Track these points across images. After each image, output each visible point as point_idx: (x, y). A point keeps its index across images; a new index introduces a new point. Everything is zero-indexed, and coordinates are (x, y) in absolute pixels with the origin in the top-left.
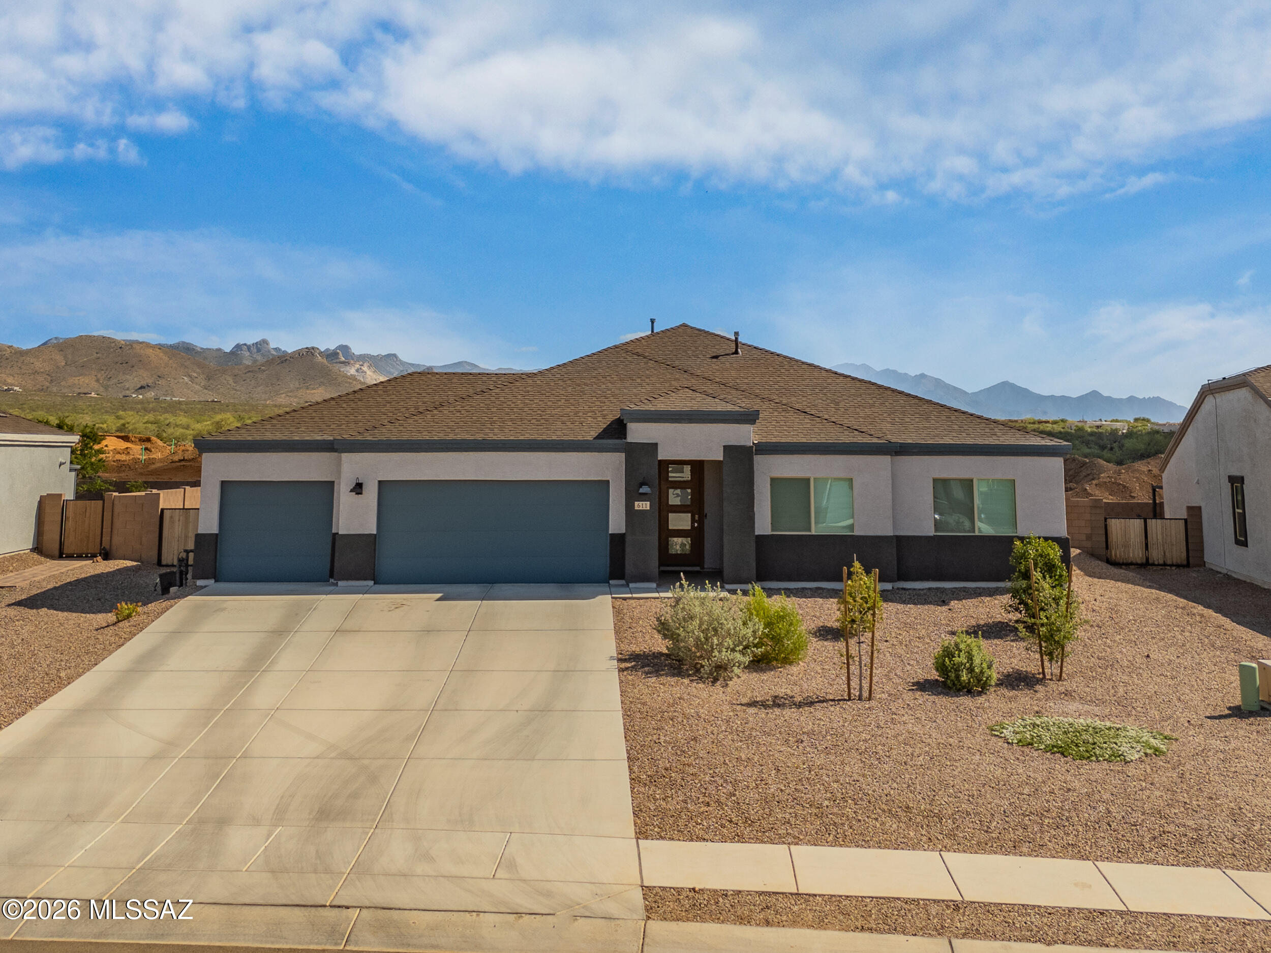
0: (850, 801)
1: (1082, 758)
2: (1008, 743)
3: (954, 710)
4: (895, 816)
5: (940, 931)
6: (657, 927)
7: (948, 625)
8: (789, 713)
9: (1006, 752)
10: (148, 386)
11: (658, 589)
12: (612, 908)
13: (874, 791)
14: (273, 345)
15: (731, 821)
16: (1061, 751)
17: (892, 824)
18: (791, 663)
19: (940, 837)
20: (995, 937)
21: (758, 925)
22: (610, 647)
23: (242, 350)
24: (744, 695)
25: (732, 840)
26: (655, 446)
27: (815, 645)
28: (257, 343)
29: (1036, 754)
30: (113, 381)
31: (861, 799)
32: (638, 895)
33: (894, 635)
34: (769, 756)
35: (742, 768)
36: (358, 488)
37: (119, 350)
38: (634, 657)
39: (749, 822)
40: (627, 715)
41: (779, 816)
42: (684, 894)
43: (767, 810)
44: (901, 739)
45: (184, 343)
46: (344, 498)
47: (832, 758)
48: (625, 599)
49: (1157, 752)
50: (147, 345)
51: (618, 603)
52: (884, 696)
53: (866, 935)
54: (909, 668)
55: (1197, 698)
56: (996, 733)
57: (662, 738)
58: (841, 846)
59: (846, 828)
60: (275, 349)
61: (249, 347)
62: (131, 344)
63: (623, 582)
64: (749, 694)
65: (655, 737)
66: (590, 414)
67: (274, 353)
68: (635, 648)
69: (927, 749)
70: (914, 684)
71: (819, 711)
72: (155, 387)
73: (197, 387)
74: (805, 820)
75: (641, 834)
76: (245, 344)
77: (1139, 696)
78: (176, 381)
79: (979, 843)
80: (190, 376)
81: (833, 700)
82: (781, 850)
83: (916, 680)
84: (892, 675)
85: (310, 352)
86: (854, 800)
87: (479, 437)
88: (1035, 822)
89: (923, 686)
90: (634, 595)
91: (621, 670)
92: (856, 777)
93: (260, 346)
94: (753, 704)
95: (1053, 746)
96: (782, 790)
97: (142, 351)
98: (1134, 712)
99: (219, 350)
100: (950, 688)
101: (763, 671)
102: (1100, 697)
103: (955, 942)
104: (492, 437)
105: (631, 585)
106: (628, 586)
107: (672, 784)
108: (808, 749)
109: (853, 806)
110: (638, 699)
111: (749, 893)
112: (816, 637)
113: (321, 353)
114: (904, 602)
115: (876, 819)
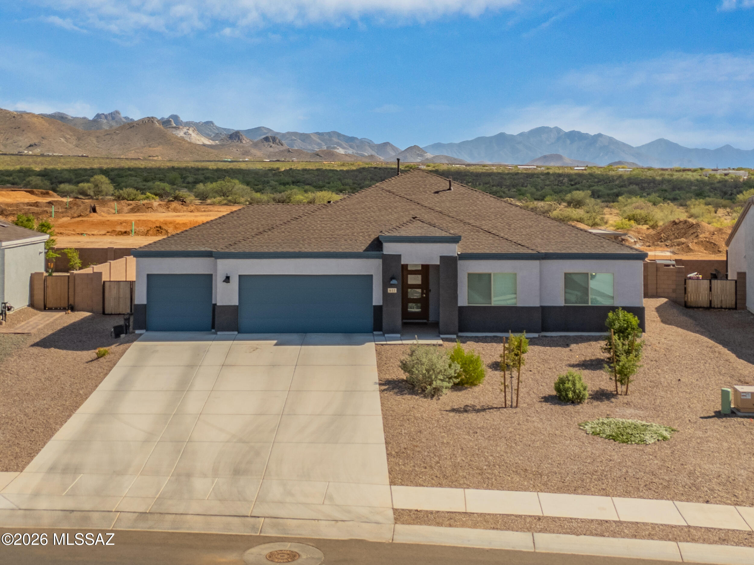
0: (497, 466)
1: (624, 442)
2: (587, 434)
3: (562, 414)
4: (519, 474)
5: (529, 530)
6: (399, 527)
7: (568, 360)
8: (471, 416)
9: (584, 439)
10: (35, 145)
11: (402, 338)
12: (379, 518)
13: (510, 461)
14: (123, 115)
15: (436, 477)
16: (613, 438)
17: (517, 478)
18: (475, 385)
19: (539, 485)
20: (554, 532)
21: (446, 526)
22: (375, 377)
23: (101, 118)
24: (448, 405)
25: (437, 486)
26: (399, 256)
27: (490, 373)
28: (111, 113)
29: (600, 440)
30: (10, 141)
31: (503, 465)
32: (391, 513)
33: (535, 367)
34: (458, 441)
35: (444, 448)
36: (227, 279)
37: (13, 119)
38: (388, 382)
39: (445, 477)
40: (385, 418)
41: (461, 474)
42: (413, 512)
43: (455, 471)
44: (529, 431)
45: (59, 113)
46: (219, 286)
47: (491, 442)
48: (382, 345)
49: (665, 439)
50: (33, 115)
51: (379, 348)
52: (525, 405)
53: (495, 532)
54: (541, 387)
55: (699, 406)
56: (582, 428)
57: (403, 431)
58: (490, 489)
59: (493, 480)
60: (125, 118)
61: (106, 117)
62: (22, 114)
63: (381, 333)
64: (451, 404)
65: (399, 430)
66: (361, 234)
67: (124, 120)
68: (388, 377)
69: (543, 437)
70: (542, 398)
71: (487, 415)
72: (40, 145)
73: (71, 146)
74: (473, 476)
75: (392, 483)
76: (103, 114)
77: (667, 405)
78: (55, 141)
79: (558, 488)
80: (65, 138)
81: (496, 408)
82: (460, 491)
83: (544, 395)
84: (531, 392)
85: (151, 120)
86: (499, 466)
87: (297, 250)
88: (588, 477)
89: (547, 399)
90: (388, 343)
91: (382, 391)
92: (502, 453)
93: (114, 116)
94: (453, 410)
95: (610, 436)
96: (463, 461)
97: (29, 120)
98: (662, 415)
99: (84, 118)
100: (562, 401)
101: (460, 390)
102: (645, 406)
103: (535, 534)
104: (304, 250)
105: (386, 335)
106: (384, 335)
107: (408, 457)
108: (479, 437)
109: (498, 469)
110: (390, 408)
111: (443, 512)
112: (491, 368)
113: (158, 121)
114: (544, 345)
115: (509, 476)
